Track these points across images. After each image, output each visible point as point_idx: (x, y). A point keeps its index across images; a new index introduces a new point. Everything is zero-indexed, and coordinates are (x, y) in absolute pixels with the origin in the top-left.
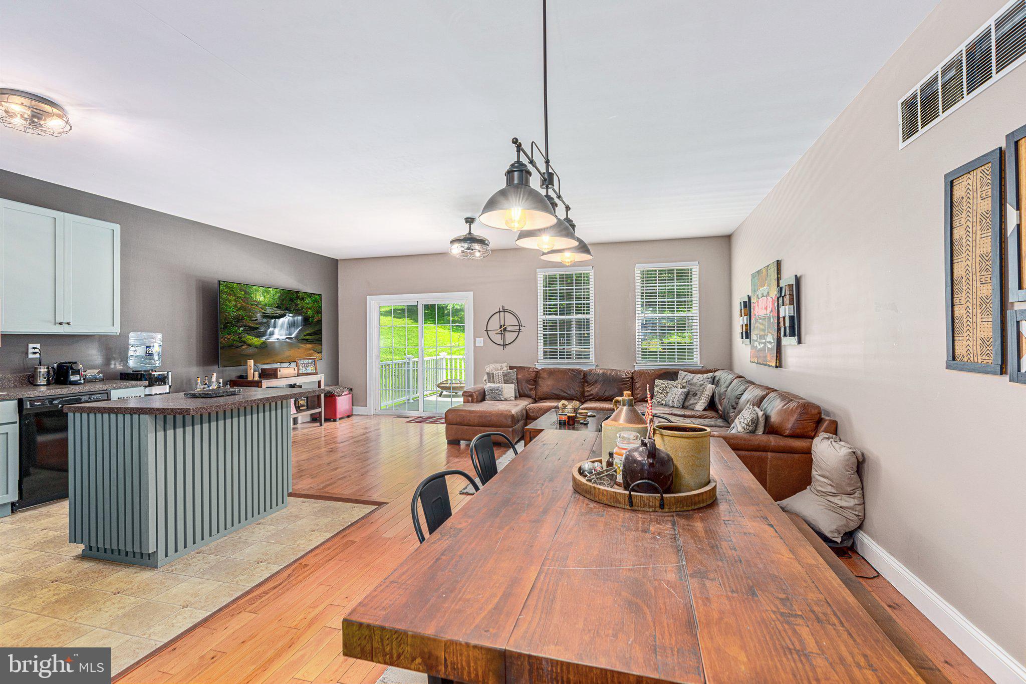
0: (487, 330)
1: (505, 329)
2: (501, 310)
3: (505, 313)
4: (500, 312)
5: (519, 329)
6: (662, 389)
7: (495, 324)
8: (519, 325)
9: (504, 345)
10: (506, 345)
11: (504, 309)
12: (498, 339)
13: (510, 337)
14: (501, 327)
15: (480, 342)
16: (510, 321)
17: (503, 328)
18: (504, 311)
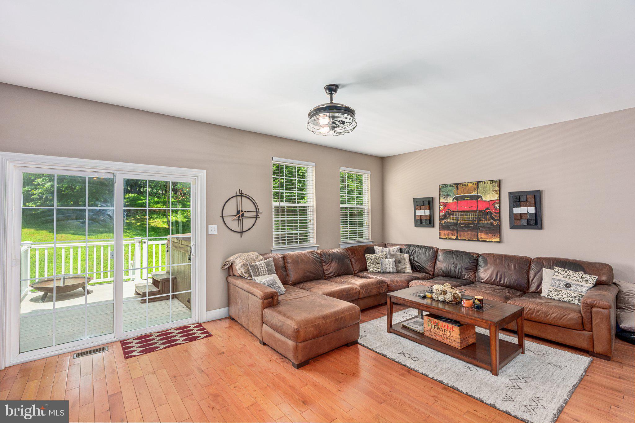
0: (222, 216)
1: (243, 215)
2: (238, 194)
3: (243, 198)
4: (237, 196)
5: (257, 216)
6: (373, 261)
7: (231, 209)
8: (257, 211)
9: (242, 232)
10: (243, 232)
11: (241, 193)
12: (235, 226)
13: (247, 223)
14: (238, 212)
15: (214, 229)
16: (248, 206)
17: (240, 214)
18: (241, 196)
